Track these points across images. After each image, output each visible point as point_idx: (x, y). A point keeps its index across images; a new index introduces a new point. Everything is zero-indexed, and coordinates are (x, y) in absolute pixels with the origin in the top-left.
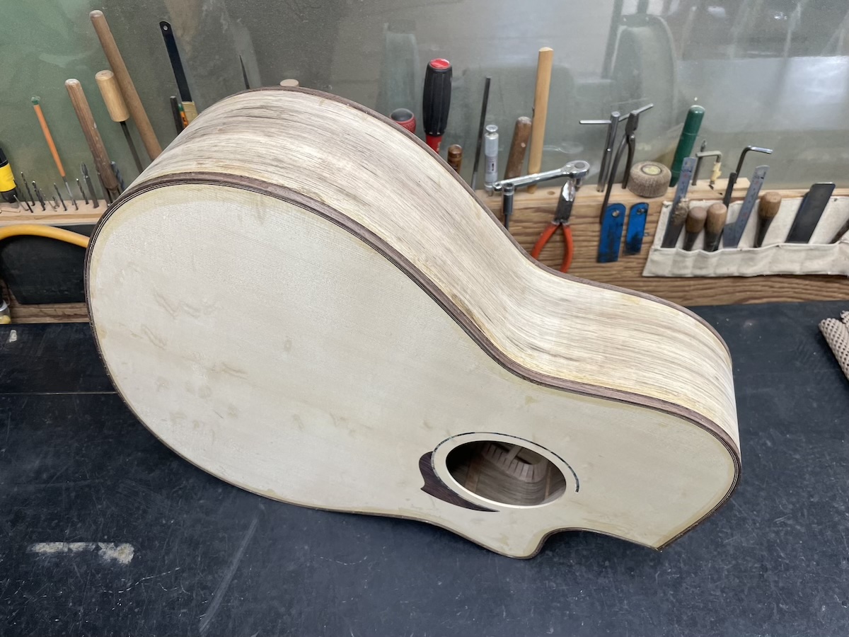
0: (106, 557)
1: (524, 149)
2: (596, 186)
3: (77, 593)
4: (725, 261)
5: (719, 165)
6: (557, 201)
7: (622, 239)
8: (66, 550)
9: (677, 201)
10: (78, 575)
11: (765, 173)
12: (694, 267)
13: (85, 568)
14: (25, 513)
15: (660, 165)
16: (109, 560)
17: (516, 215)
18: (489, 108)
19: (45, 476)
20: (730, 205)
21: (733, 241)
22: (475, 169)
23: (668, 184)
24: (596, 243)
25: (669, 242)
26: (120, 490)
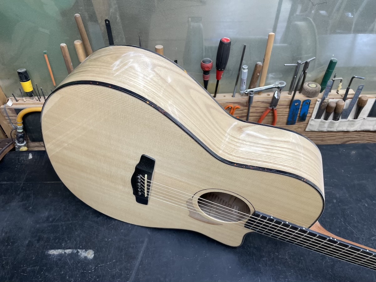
0: (82, 256)
1: (259, 76)
2: (288, 92)
3: (70, 273)
4: (342, 125)
5: (341, 83)
6: (272, 98)
7: (298, 115)
8: (63, 253)
9: (323, 99)
10: (70, 264)
11: (362, 88)
12: (328, 127)
13: (72, 261)
14: (43, 237)
15: (316, 83)
16: (83, 257)
17: (253, 104)
18: (244, 58)
19: (51, 219)
20: (346, 101)
21: (345, 116)
22: (236, 84)
23: (320, 92)
24: (286, 117)
25: (318, 116)
26: (85, 226)
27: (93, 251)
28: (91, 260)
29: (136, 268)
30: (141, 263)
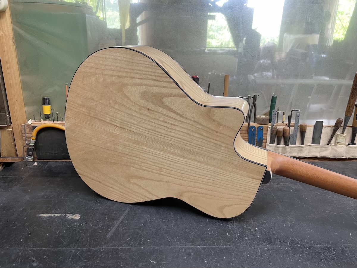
3: (57, 227)
4: (292, 150)
5: (284, 115)
8: (53, 216)
9: (272, 126)
10: (57, 222)
11: (299, 115)
13: (60, 220)
14: (37, 206)
15: (265, 115)
16: (70, 218)
19: (45, 197)
20: (290, 127)
21: (294, 142)
23: (269, 121)
25: (272, 142)
26: (75, 201)
27: (80, 215)
28: (77, 220)
29: (116, 225)
30: (121, 223)
